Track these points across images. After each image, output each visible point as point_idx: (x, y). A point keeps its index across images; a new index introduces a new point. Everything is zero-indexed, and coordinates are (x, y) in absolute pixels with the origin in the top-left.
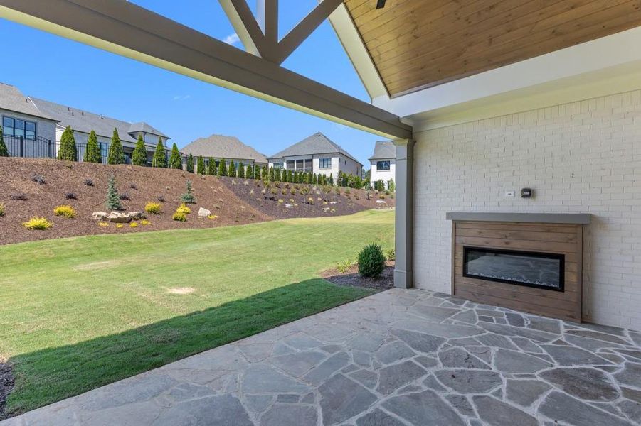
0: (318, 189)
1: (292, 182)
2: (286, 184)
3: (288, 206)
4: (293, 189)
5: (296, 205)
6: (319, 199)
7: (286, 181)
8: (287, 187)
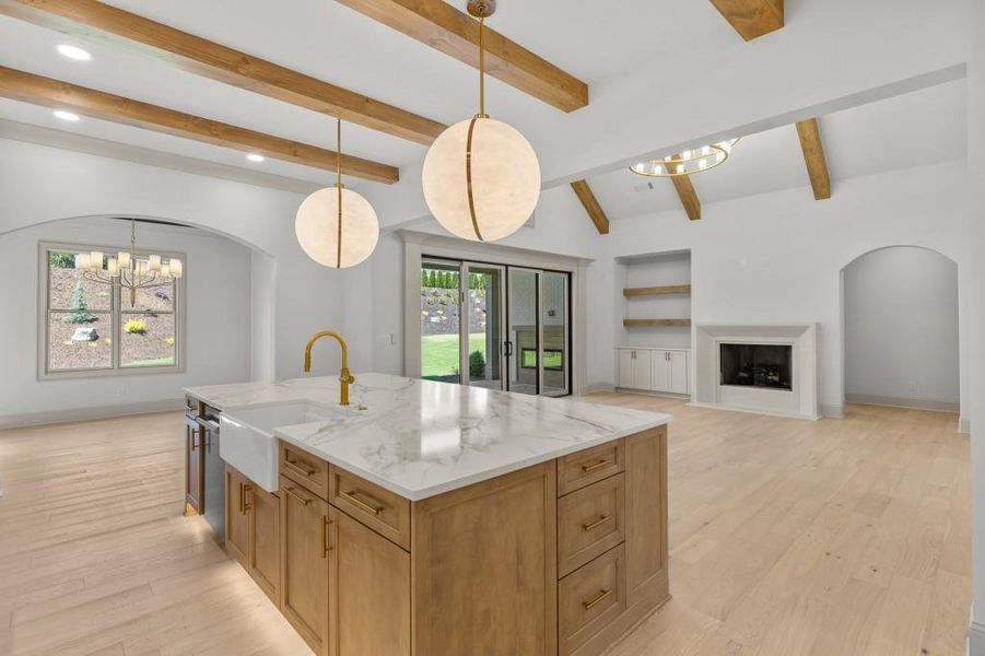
0: (478, 296)
1: (442, 287)
2: (434, 290)
3: (434, 319)
4: (443, 298)
5: (444, 318)
6: (478, 310)
7: (434, 286)
8: (434, 294)
